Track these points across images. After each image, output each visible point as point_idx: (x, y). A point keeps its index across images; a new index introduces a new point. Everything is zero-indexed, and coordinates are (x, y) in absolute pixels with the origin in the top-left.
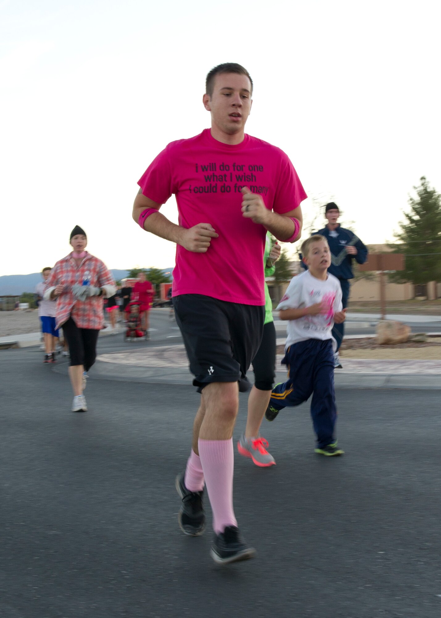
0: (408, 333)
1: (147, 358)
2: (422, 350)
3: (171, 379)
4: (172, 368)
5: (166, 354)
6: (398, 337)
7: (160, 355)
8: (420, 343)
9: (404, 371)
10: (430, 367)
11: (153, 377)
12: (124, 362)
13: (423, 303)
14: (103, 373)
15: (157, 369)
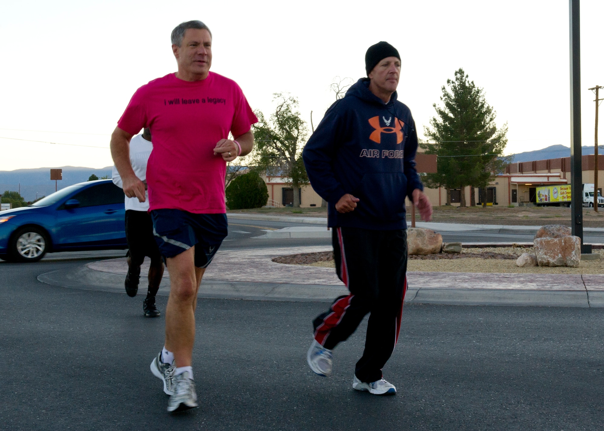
0: (441, 242)
2: (456, 261)
6: (430, 247)
8: (454, 253)
9: (435, 285)
10: (464, 281)
13: (458, 210)
14: (97, 284)
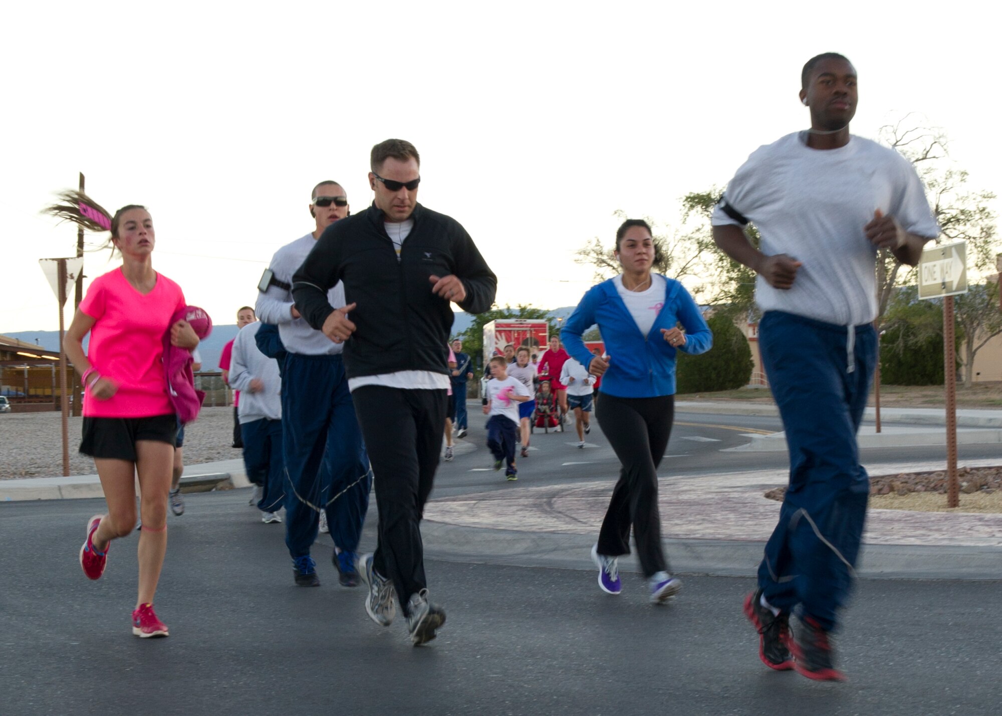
1: (518, 510)
3: (575, 558)
4: (575, 534)
5: (558, 503)
7: (546, 505)
11: (531, 553)
12: (467, 520)
15: (539, 537)
